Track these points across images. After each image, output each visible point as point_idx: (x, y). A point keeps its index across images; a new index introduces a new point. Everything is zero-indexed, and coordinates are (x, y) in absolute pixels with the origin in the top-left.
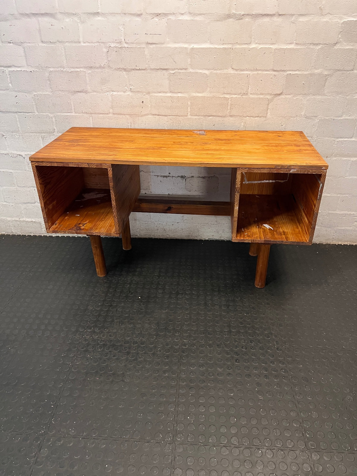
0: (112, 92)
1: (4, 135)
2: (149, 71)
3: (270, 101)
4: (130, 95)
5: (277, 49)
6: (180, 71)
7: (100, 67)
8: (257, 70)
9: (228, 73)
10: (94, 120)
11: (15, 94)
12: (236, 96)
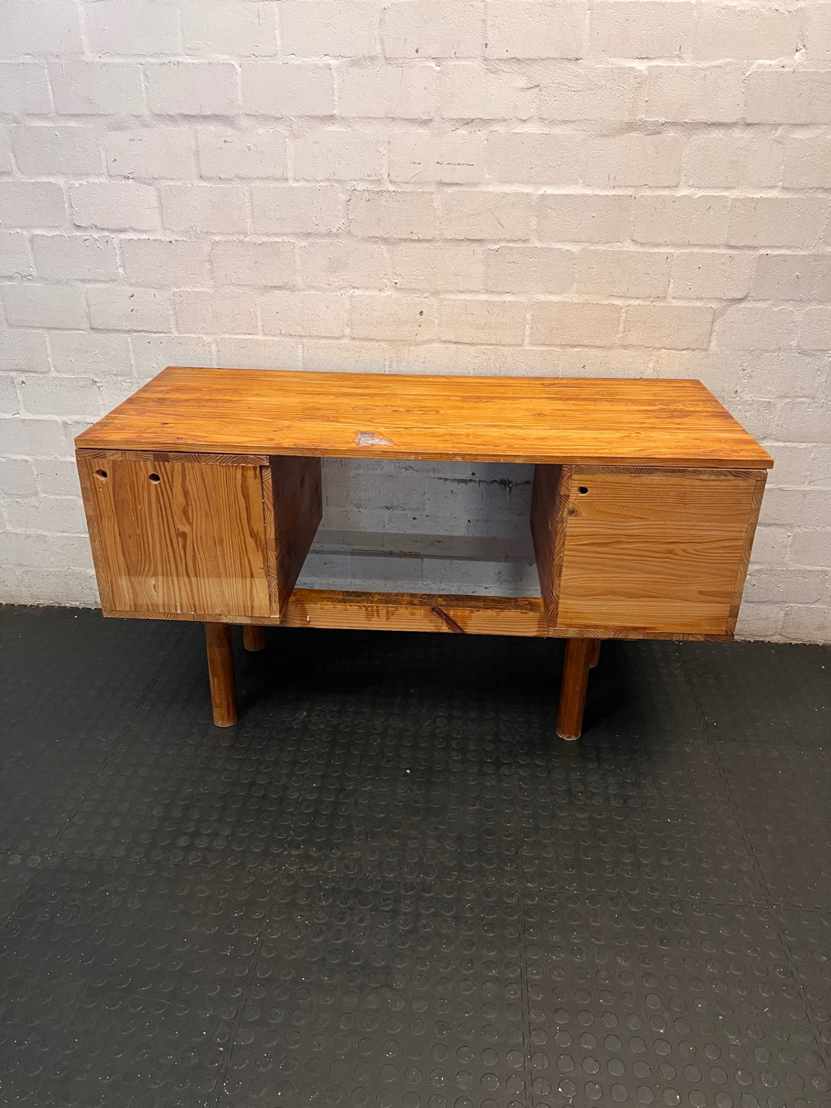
0: (353, 291)
1: (96, 382)
2: (439, 244)
3: (716, 315)
4: (394, 297)
5: (740, 199)
6: (511, 245)
7: (329, 234)
8: (689, 245)
9: (623, 251)
10: (306, 351)
11: (130, 290)
12: (638, 302)
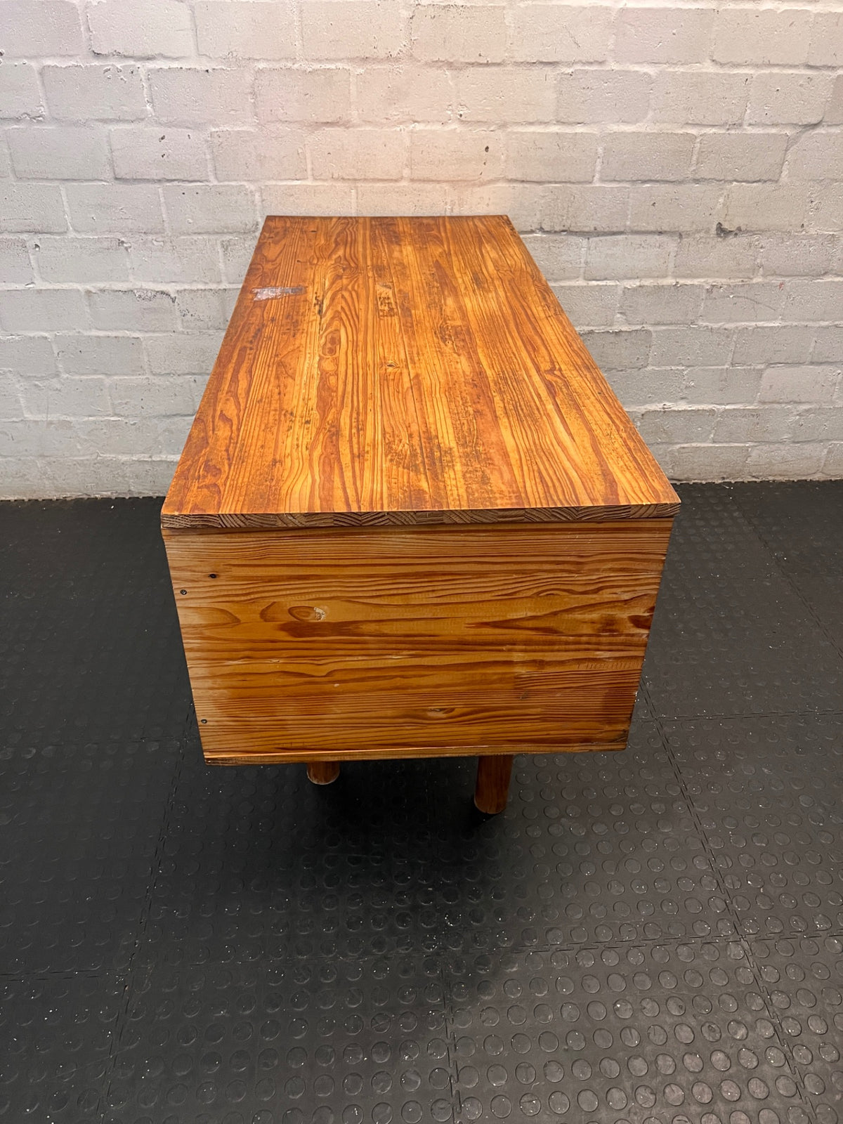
0: (413, 125)
1: (123, 242)
2: (509, 68)
3: (791, 142)
4: (458, 131)
5: (822, 14)
6: (587, 68)
7: (389, 58)
8: (770, 65)
9: (702, 73)
10: (360, 197)
11: (160, 131)
12: (714, 130)
